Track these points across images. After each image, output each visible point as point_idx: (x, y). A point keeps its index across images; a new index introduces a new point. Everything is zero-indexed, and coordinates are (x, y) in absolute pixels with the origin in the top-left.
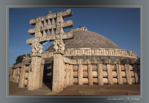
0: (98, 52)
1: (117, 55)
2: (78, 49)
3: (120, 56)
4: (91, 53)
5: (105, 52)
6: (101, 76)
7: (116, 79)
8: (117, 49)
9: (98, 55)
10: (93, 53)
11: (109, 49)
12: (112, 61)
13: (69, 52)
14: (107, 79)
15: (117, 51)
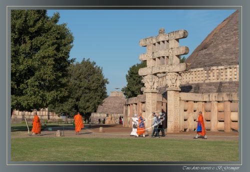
2: (231, 66)
13: (215, 74)
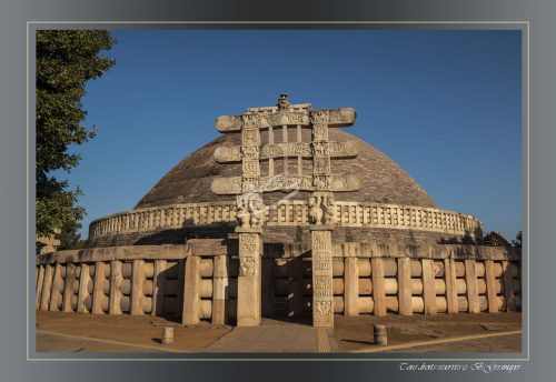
0: (380, 216)
1: (434, 230)
3: (442, 231)
4: (359, 220)
5: (400, 217)
6: (407, 293)
7: (443, 298)
8: (433, 210)
9: (380, 226)
10: (366, 221)
11: (412, 208)
12: (437, 252)
14: (420, 298)
15: (433, 215)
